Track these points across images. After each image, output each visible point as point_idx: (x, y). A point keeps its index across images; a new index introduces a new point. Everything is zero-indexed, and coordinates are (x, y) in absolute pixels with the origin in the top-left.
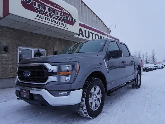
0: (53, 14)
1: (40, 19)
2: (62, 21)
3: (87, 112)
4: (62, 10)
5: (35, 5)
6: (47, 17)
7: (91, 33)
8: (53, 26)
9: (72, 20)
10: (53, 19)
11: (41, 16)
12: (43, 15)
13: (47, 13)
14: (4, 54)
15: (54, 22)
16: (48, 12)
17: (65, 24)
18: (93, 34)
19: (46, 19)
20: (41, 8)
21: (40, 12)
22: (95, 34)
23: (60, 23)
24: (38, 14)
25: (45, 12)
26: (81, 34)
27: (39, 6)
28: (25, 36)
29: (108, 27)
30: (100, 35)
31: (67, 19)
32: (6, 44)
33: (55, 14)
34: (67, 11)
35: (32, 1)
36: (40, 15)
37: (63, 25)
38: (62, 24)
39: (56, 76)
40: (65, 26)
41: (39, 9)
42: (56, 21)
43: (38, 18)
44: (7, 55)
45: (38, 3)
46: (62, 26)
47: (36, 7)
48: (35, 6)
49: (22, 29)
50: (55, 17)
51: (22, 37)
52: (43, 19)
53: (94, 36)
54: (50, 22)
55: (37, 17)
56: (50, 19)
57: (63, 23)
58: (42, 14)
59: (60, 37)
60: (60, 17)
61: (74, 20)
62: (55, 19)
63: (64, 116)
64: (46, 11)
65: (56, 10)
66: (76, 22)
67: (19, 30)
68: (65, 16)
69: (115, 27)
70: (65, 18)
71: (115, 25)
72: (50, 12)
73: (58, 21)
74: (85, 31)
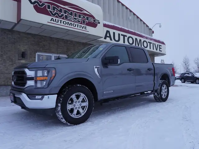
0: (70, 16)
1: (55, 23)
2: (81, 23)
3: (63, 118)
4: (81, 11)
5: (49, 8)
6: (63, 20)
7: (122, 35)
8: (70, 30)
9: (95, 21)
10: (70, 22)
11: (56, 19)
12: (58, 18)
13: (62, 15)
14: (22, 60)
15: (71, 26)
16: (64, 14)
17: (85, 27)
18: (124, 36)
19: (62, 22)
20: (56, 11)
21: (54, 15)
22: (128, 36)
23: (79, 26)
24: (53, 17)
25: (60, 15)
26: (108, 37)
27: (54, 9)
28: (44, 41)
29: (150, 27)
30: (134, 37)
31: (87, 21)
32: (24, 50)
33: (73, 16)
34: (87, 12)
35: (46, 4)
36: (54, 18)
37: (83, 28)
38: (81, 26)
39: (33, 81)
40: (85, 29)
41: (54, 12)
42: (73, 24)
43: (52, 22)
44: (25, 61)
45: (52, 6)
46: (81, 28)
47: (50, 10)
48: (48, 10)
49: (40, 34)
50: (72, 19)
51: (41, 42)
52: (58, 22)
53: (126, 38)
54: (66, 25)
55: (51, 20)
56: (67, 21)
57: (83, 26)
58: (56, 17)
59: (84, 41)
60: (79, 19)
61: (97, 21)
62: (73, 22)
63: (49, 121)
64: (62, 13)
65: (74, 11)
66: (99, 23)
67: (37, 35)
68: (86, 18)
69: (160, 26)
70: (85, 19)
71: (160, 24)
72: (67, 15)
73: (76, 24)
74: (114, 33)
